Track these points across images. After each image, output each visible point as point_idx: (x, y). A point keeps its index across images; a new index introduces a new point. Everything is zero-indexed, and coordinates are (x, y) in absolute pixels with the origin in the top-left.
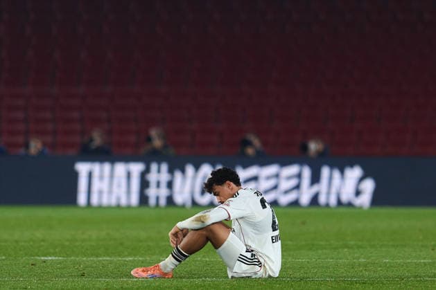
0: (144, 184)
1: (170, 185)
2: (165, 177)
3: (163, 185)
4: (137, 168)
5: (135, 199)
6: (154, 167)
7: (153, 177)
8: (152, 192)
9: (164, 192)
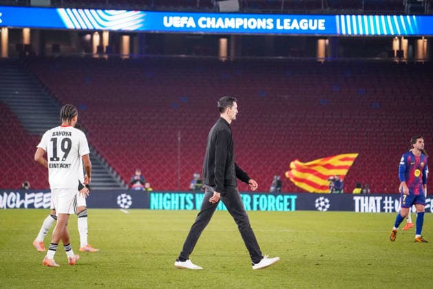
0: (382, 205)
1: (393, 205)
2: (391, 202)
3: (390, 205)
4: (379, 199)
5: (379, 210)
6: (386, 198)
7: (386, 202)
8: (386, 208)
9: (391, 208)
